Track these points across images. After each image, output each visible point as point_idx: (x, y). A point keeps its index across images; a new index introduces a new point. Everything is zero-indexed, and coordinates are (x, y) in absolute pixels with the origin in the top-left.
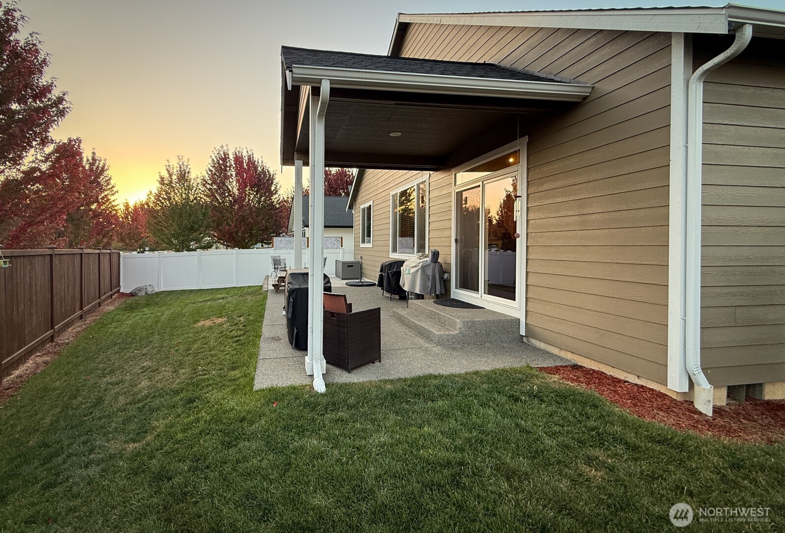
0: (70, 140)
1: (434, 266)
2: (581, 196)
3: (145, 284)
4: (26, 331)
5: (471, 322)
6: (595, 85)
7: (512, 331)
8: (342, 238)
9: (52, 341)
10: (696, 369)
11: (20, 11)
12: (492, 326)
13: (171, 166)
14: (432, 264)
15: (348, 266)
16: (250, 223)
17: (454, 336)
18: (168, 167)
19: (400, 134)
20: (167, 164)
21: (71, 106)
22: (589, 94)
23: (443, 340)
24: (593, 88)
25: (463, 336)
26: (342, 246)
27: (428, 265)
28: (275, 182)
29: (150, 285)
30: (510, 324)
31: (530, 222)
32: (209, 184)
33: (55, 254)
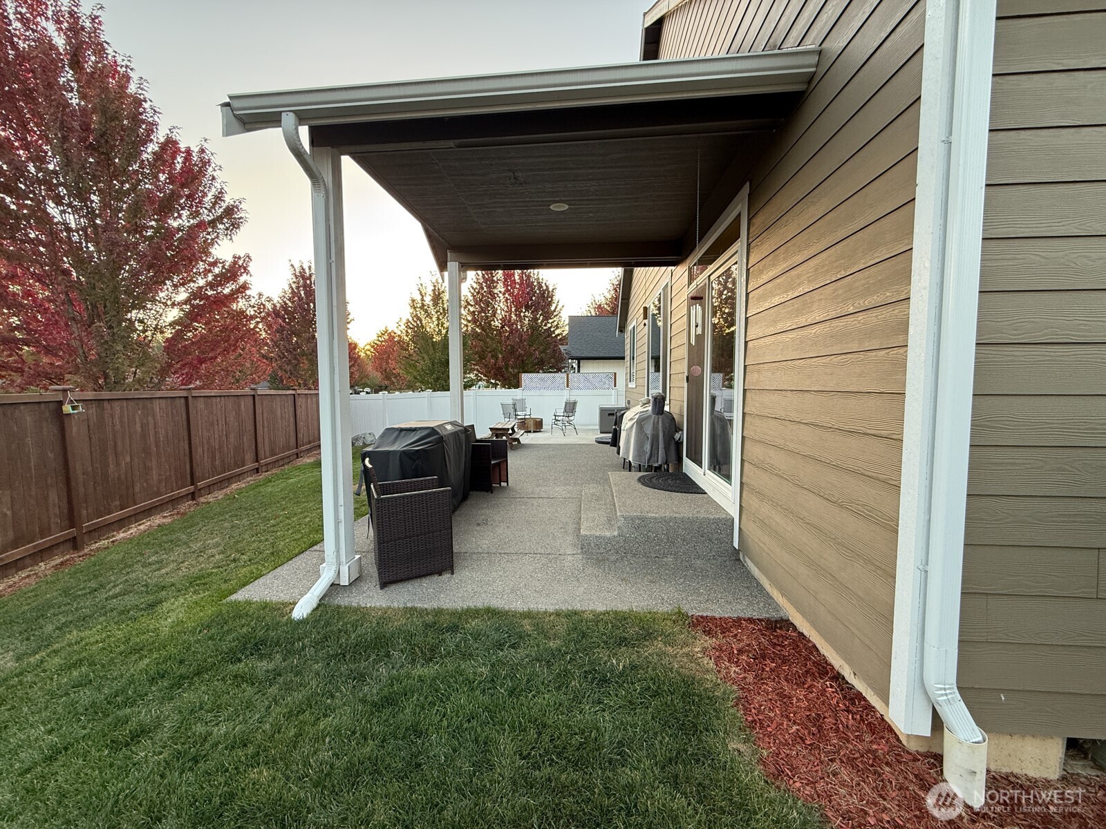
0: (236, 258)
1: (656, 419)
2: (800, 291)
3: (364, 432)
4: (137, 489)
5: (639, 519)
6: (823, 46)
7: (716, 539)
8: (615, 374)
9: (193, 499)
10: (943, 692)
11: (151, 101)
12: (678, 527)
13: (423, 286)
14: (654, 416)
15: (609, 414)
16: (520, 355)
17: (609, 540)
18: (420, 286)
19: (567, 207)
20: (419, 283)
21: (247, 215)
22: (813, 70)
23: (589, 544)
24: (820, 53)
25: (625, 541)
26: (615, 386)
27: (649, 417)
28: (556, 298)
29: (370, 434)
30: (713, 527)
31: (750, 344)
32: (472, 306)
33: (193, 397)
